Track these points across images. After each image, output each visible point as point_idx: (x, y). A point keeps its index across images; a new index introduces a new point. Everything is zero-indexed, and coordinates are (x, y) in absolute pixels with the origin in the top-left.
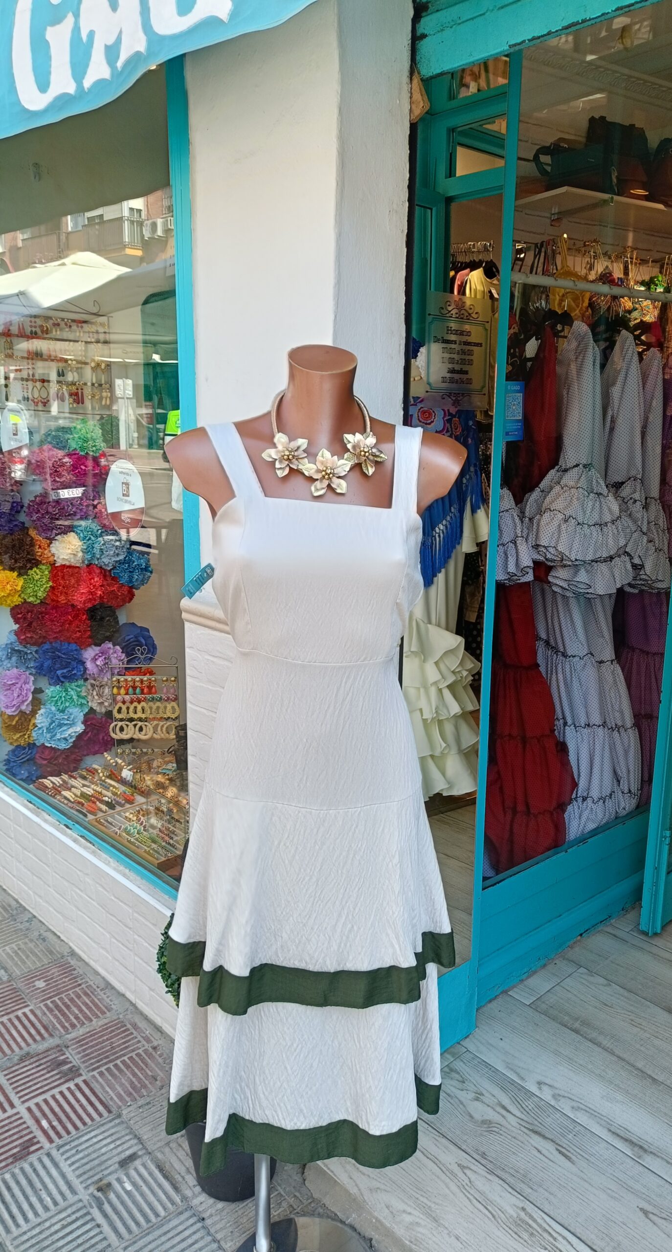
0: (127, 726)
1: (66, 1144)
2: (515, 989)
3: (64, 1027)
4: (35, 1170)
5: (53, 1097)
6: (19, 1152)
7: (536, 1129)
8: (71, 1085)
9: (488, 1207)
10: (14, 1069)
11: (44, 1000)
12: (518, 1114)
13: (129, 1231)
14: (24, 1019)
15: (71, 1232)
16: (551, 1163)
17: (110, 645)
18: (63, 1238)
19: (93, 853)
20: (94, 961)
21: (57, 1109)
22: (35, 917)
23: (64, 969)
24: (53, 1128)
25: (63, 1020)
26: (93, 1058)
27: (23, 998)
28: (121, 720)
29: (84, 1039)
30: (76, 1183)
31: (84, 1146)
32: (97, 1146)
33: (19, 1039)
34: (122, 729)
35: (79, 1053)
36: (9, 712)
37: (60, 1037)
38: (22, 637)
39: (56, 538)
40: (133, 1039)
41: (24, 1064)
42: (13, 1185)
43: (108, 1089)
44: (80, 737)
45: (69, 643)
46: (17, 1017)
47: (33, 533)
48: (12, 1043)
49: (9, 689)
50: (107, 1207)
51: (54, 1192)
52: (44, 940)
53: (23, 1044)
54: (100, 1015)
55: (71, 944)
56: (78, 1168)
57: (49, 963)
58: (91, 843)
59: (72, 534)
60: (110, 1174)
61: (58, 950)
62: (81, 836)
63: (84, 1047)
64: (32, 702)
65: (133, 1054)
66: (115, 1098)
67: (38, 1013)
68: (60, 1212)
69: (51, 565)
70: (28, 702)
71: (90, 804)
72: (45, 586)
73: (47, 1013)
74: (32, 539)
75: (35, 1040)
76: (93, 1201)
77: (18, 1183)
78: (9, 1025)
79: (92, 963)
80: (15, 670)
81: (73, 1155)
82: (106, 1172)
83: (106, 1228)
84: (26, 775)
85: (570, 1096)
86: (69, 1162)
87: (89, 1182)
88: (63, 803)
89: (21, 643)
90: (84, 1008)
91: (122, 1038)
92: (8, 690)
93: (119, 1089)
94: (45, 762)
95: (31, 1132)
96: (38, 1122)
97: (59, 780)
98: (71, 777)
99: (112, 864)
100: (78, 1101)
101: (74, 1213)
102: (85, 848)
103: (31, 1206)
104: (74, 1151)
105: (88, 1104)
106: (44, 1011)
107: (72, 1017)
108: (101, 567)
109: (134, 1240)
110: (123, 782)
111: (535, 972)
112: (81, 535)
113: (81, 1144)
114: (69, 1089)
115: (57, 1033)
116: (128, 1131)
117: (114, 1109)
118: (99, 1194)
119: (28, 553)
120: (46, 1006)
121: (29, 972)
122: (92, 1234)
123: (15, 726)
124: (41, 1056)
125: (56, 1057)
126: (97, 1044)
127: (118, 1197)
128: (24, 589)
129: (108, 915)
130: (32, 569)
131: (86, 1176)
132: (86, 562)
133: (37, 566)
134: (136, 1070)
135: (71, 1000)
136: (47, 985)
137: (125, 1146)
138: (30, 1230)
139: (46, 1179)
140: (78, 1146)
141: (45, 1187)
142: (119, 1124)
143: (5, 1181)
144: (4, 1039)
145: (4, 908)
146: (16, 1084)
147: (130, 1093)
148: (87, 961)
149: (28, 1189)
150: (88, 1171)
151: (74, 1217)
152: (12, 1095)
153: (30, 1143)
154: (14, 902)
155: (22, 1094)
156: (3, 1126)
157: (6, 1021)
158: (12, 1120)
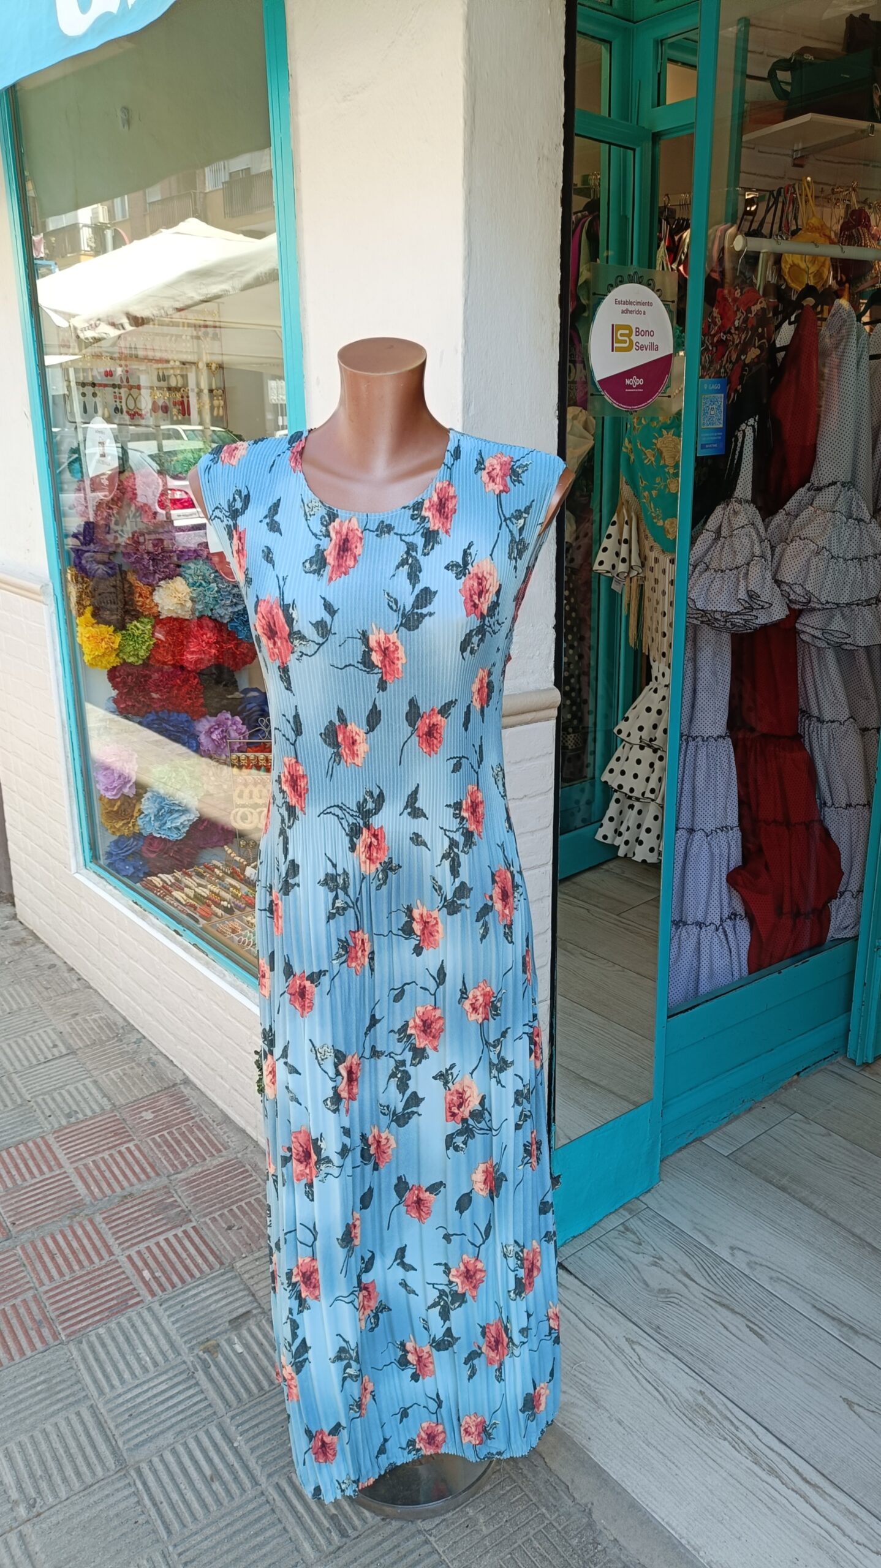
0: (252, 814)
1: (170, 1299)
2: (712, 1137)
3: (173, 1165)
4: (133, 1326)
5: (158, 1244)
6: (115, 1305)
7: (724, 1301)
8: (179, 1232)
9: (660, 1389)
10: (114, 1211)
11: (150, 1135)
12: (704, 1283)
13: (240, 1400)
14: (128, 1156)
15: (172, 1397)
16: (739, 1342)
17: (229, 715)
18: (162, 1402)
19: (207, 965)
20: (210, 1090)
21: (161, 1258)
22: (144, 1037)
23: (175, 1099)
24: (156, 1279)
25: (172, 1157)
26: (205, 1202)
27: (127, 1132)
28: (243, 806)
29: (195, 1181)
30: (179, 1341)
31: (191, 1302)
32: (208, 1302)
33: (121, 1178)
34: (244, 818)
35: (189, 1196)
36: (109, 795)
37: (168, 1177)
38: (124, 705)
39: (160, 584)
40: (251, 1182)
41: (125, 1207)
42: (108, 1341)
43: (219, 1236)
44: (194, 826)
45: (179, 712)
46: (120, 1152)
47: (132, 578)
48: (112, 1181)
50: (213, 1368)
51: (155, 1351)
52: (153, 1064)
53: (125, 1183)
54: (214, 1153)
55: (186, 1071)
56: (182, 1327)
57: (158, 1092)
58: (203, 952)
59: (179, 578)
60: (218, 1334)
61: (170, 1076)
62: (194, 945)
63: (194, 1190)
64: (137, 783)
65: (252, 1200)
66: (228, 1247)
67: (146, 1150)
68: (160, 1375)
69: (155, 617)
70: (132, 783)
71: (204, 907)
72: (147, 643)
73: (155, 1149)
74: (131, 585)
75: (139, 1180)
76: (199, 1363)
77: (114, 1339)
78: (110, 1161)
79: (209, 1093)
80: (116, 746)
81: (178, 1312)
82: (214, 1332)
83: (212, 1394)
84: (132, 870)
85: (768, 1264)
86: (173, 1319)
87: (194, 1342)
88: (172, 905)
89: (122, 712)
90: (197, 1145)
91: (242, 1180)
93: (234, 1239)
94: (153, 856)
95: (131, 1284)
96: (139, 1272)
97: (170, 878)
98: (185, 874)
99: (228, 978)
100: (186, 1250)
101: (175, 1376)
102: (197, 958)
103: (128, 1364)
104: (179, 1307)
105: (197, 1254)
106: (150, 1147)
107: (182, 1154)
108: (215, 620)
109: (243, 1408)
110: (246, 882)
111: (737, 1117)
112: (190, 580)
113: (187, 1299)
114: (176, 1236)
115: (166, 1172)
116: (241, 1287)
117: (227, 1262)
118: (206, 1356)
119: (127, 603)
120: (153, 1140)
121: (135, 1101)
122: (195, 1399)
123: (117, 812)
124: (145, 1198)
125: (163, 1199)
126: (209, 1187)
127: (227, 1359)
128: (122, 647)
130: (131, 623)
131: (191, 1335)
132: (197, 614)
133: (137, 619)
134: (254, 1217)
135: (183, 1134)
136: (155, 1117)
137: (237, 1304)
138: (125, 1393)
139: (146, 1337)
140: (183, 1301)
141: (144, 1345)
142: (232, 1278)
143: (99, 1337)
144: (104, 1177)
145: (108, 1026)
146: (116, 1229)
147: (247, 1244)
148: (203, 1089)
149: (125, 1347)
150: (194, 1330)
151: (176, 1380)
152: (111, 1241)
153: (128, 1296)
154: (121, 1020)
155: (121, 1240)
156: (99, 1276)
157: (107, 1157)
158: (109, 1269)
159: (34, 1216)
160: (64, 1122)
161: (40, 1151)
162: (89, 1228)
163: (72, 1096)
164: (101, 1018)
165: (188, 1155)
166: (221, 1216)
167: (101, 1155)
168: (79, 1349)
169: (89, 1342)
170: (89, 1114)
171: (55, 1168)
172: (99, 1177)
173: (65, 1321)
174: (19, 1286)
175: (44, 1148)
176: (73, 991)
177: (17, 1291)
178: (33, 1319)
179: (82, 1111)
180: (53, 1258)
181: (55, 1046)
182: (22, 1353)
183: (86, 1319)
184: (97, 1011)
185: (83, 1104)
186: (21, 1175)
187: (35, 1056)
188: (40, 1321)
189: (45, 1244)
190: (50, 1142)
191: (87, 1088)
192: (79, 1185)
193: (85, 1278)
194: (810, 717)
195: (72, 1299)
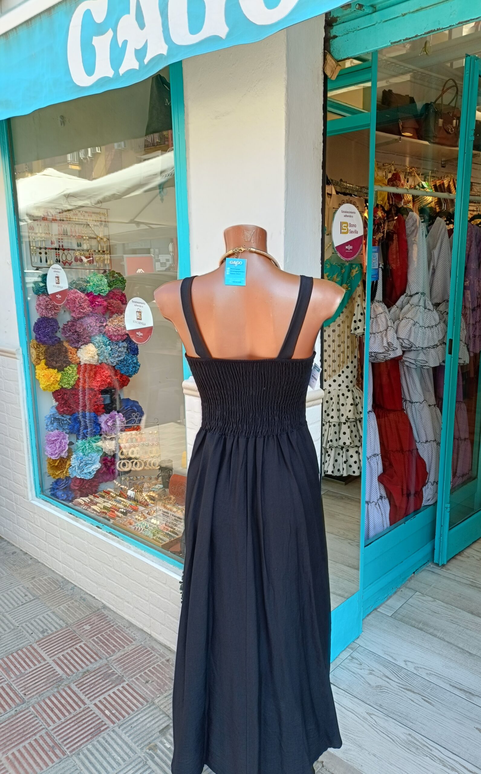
0: (128, 463)
1: (124, 724)
2: (381, 608)
3: (108, 652)
4: (106, 741)
5: (109, 696)
6: (94, 731)
7: (409, 688)
8: (120, 687)
9: (389, 736)
10: (81, 681)
11: (91, 637)
12: (396, 680)
14: (81, 650)
16: (421, 707)
17: (116, 413)
19: (119, 542)
20: (120, 610)
21: (113, 703)
22: (76, 586)
23: (100, 617)
24: (113, 714)
25: (106, 648)
26: (130, 670)
27: (78, 637)
28: (124, 459)
29: (122, 659)
30: (134, 746)
31: (135, 724)
32: (145, 723)
33: (80, 662)
34: (124, 465)
35: (120, 668)
36: (53, 457)
37: (106, 659)
38: (62, 410)
39: (81, 347)
40: (153, 656)
41: (87, 677)
42: (94, 752)
43: (143, 687)
44: (98, 471)
46: (76, 649)
47: (66, 344)
48: (76, 664)
49: (53, 443)
50: (156, 758)
51: (122, 753)
52: (84, 600)
53: (83, 665)
54: (129, 643)
55: (103, 601)
56: (134, 738)
57: (90, 614)
58: (116, 536)
59: (91, 344)
60: (155, 739)
61: (95, 605)
62: (110, 533)
63: (122, 664)
64: (68, 450)
65: (155, 665)
66: (149, 693)
67: (91, 646)
68: (128, 766)
69: (78, 364)
70: (66, 450)
71: (111, 513)
72: (75, 377)
73: (95, 645)
74: (66, 349)
75: (91, 662)
76: (147, 756)
77: (97, 750)
78: (72, 654)
79: (119, 612)
80: (56, 431)
81: (130, 730)
82: (151, 739)
84: (65, 497)
85: (424, 667)
86: (128, 735)
87: (142, 745)
88: (93, 513)
89: (60, 414)
90: (118, 640)
91: (147, 656)
92: (51, 444)
93: (151, 687)
94: (77, 488)
95: (100, 719)
96: (103, 712)
97: (88, 499)
98: (95, 496)
100: (126, 697)
101: (136, 765)
103: (108, 763)
105: (132, 698)
106: (93, 644)
107: (111, 646)
108: (108, 365)
110: (129, 498)
112: (97, 345)
113: (133, 723)
114: (118, 690)
115: (104, 656)
116: (161, 712)
117: (150, 700)
118: (151, 752)
119: (64, 357)
120: (93, 640)
121: (78, 620)
123: (57, 466)
124: (96, 672)
125: (107, 671)
126: (131, 662)
127: (163, 752)
128: (62, 379)
129: (130, 580)
130: (66, 367)
131: (140, 742)
132: (100, 362)
133: (69, 365)
134: (158, 675)
135: (109, 635)
136: (92, 628)
137: (161, 722)
139: (115, 746)
140: (131, 724)
141: (115, 751)
142: (155, 708)
143: (89, 750)
144: (71, 663)
145: (54, 582)
146: (84, 690)
147: (158, 689)
148: (115, 610)
149: (105, 753)
150: (141, 738)
151: (137, 767)
152: (83, 697)
153: (100, 725)
154: (61, 578)
155: (89, 696)
156: (81, 717)
157: (70, 652)
158: (85, 712)
159: (36, 689)
160: (41, 636)
161: (31, 653)
162: (69, 691)
163: (42, 622)
164: (49, 578)
165: (115, 646)
166: (141, 676)
167: (66, 651)
168: (79, 759)
169: (83, 754)
170: (55, 630)
171: (42, 661)
172: (68, 663)
173: (67, 744)
174: (36, 728)
175: (33, 651)
176: (29, 565)
177: (36, 731)
178: (48, 745)
179: (50, 629)
180: (52, 711)
181: (26, 595)
182: (47, 765)
183: (79, 741)
184: (45, 574)
185: (49, 625)
186: (23, 667)
187: (16, 602)
188: (53, 747)
189: (46, 704)
190: (36, 648)
191: (50, 616)
192: (58, 669)
193: (73, 719)
194: (406, 401)
195: (69, 731)
